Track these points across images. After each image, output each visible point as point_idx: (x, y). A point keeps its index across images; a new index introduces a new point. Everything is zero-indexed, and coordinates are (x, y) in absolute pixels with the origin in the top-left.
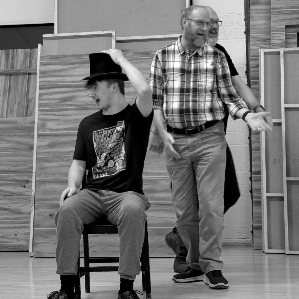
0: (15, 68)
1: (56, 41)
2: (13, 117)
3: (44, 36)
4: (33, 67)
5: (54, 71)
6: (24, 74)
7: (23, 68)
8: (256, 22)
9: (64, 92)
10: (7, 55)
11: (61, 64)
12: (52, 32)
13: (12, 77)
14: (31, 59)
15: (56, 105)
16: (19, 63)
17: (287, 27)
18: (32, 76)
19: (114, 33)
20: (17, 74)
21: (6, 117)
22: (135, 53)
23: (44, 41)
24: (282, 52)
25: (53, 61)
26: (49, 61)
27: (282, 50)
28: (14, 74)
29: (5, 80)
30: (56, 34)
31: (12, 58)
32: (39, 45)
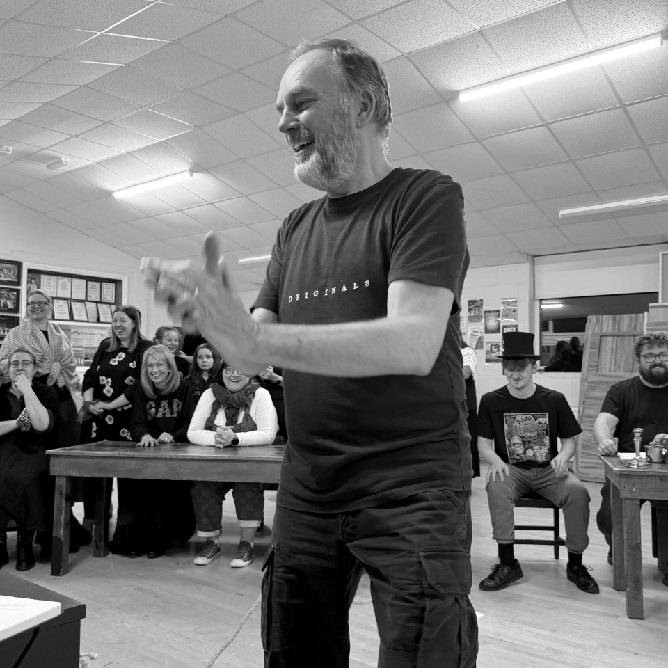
0: (621, 331)
1: (662, 309)
2: (620, 372)
3: (650, 305)
4: (638, 330)
6: (629, 336)
7: (629, 331)
10: (614, 320)
12: (657, 302)
13: (619, 338)
14: (636, 323)
16: (625, 326)
20: (623, 336)
21: (614, 372)
23: (650, 310)
25: (659, 327)
26: (654, 327)
28: (621, 336)
29: (613, 340)
30: (660, 303)
31: (619, 322)
32: (646, 313)
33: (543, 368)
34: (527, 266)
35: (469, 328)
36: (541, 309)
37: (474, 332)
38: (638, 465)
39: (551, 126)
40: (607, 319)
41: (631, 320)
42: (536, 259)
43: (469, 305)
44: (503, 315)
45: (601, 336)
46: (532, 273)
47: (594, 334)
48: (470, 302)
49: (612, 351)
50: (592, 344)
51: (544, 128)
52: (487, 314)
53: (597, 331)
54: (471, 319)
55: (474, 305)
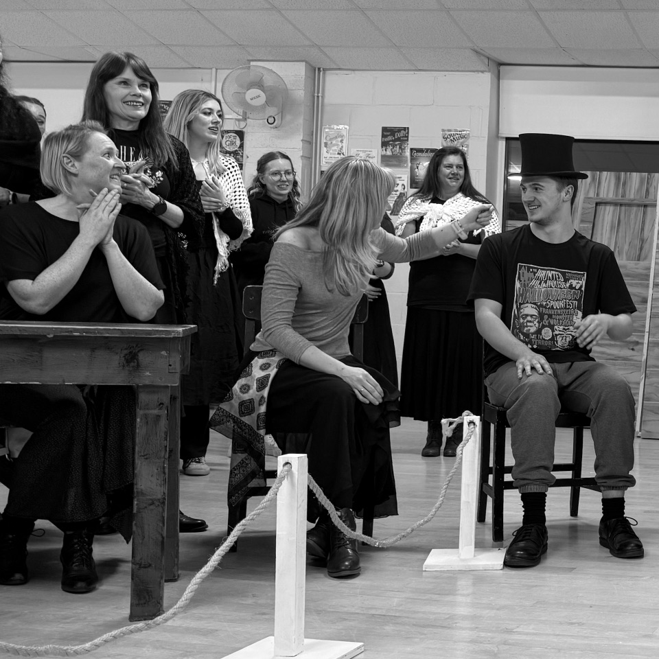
0: (627, 197)
4: (651, 197)
6: (639, 205)
7: (638, 197)
10: (618, 179)
13: (623, 208)
16: (633, 190)
18: (649, 209)
20: (630, 205)
28: (626, 205)
29: (614, 211)
31: (624, 184)
36: (507, 152)
40: (607, 177)
42: (502, 67)
43: (383, 136)
45: (597, 204)
46: (495, 92)
47: (587, 199)
48: (385, 129)
49: (612, 228)
50: (583, 214)
52: (414, 154)
53: (592, 194)
54: (385, 160)
55: (393, 136)
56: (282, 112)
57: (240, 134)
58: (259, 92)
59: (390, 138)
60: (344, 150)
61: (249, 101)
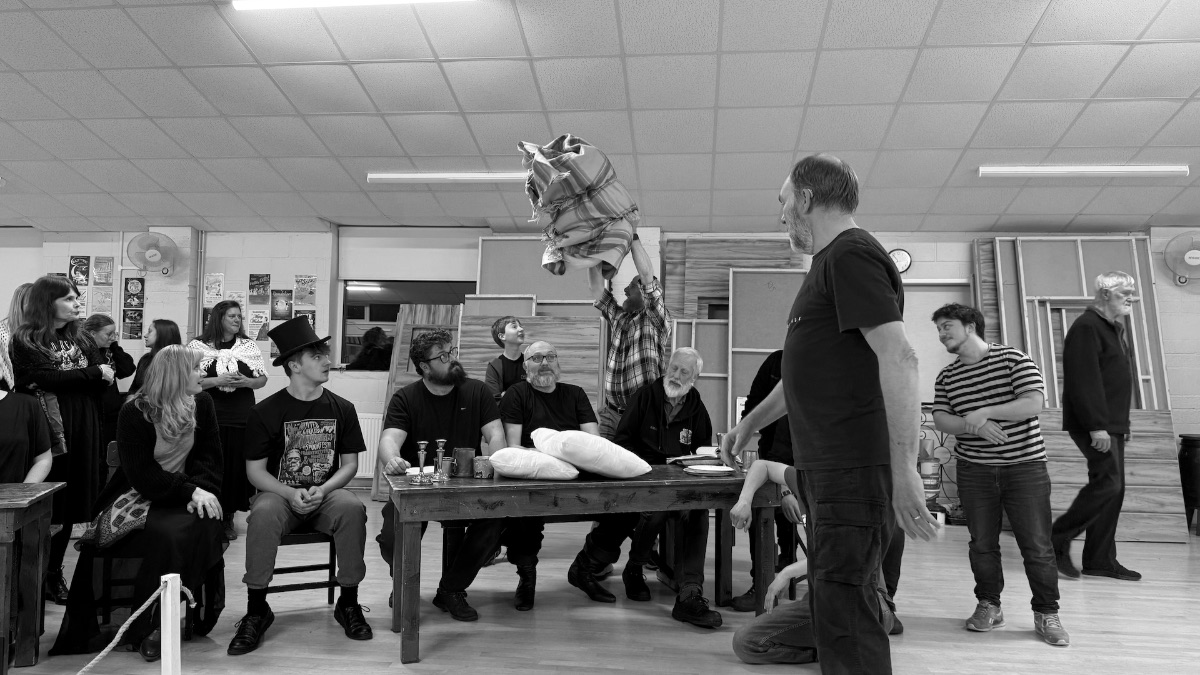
0: (436, 323)
1: (478, 302)
3: (467, 296)
4: (454, 323)
5: (475, 331)
8: (671, 292)
9: (484, 353)
10: (429, 310)
11: (482, 325)
12: (474, 292)
14: (453, 314)
15: (476, 364)
16: (441, 319)
17: (699, 298)
19: (534, 297)
22: (555, 318)
23: (466, 301)
24: (694, 324)
25: (474, 321)
26: (470, 321)
27: (694, 321)
30: (478, 295)
31: (434, 313)
32: (462, 305)
33: (344, 365)
34: (329, 237)
35: (250, 312)
36: (345, 291)
37: (257, 316)
38: (421, 482)
39: (355, 67)
40: (421, 309)
41: (447, 312)
42: (341, 228)
43: (251, 281)
44: (296, 298)
45: (414, 329)
46: (336, 247)
47: (406, 325)
48: (251, 276)
50: (403, 337)
51: (346, 68)
52: (276, 294)
53: (409, 322)
54: (253, 300)
55: (258, 281)
56: (174, 266)
57: (142, 281)
58: (155, 252)
59: (256, 283)
60: (221, 292)
61: (147, 257)
